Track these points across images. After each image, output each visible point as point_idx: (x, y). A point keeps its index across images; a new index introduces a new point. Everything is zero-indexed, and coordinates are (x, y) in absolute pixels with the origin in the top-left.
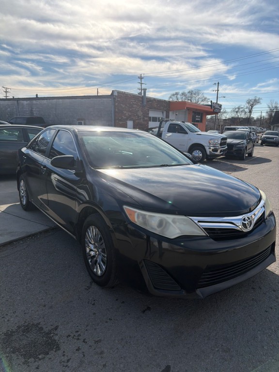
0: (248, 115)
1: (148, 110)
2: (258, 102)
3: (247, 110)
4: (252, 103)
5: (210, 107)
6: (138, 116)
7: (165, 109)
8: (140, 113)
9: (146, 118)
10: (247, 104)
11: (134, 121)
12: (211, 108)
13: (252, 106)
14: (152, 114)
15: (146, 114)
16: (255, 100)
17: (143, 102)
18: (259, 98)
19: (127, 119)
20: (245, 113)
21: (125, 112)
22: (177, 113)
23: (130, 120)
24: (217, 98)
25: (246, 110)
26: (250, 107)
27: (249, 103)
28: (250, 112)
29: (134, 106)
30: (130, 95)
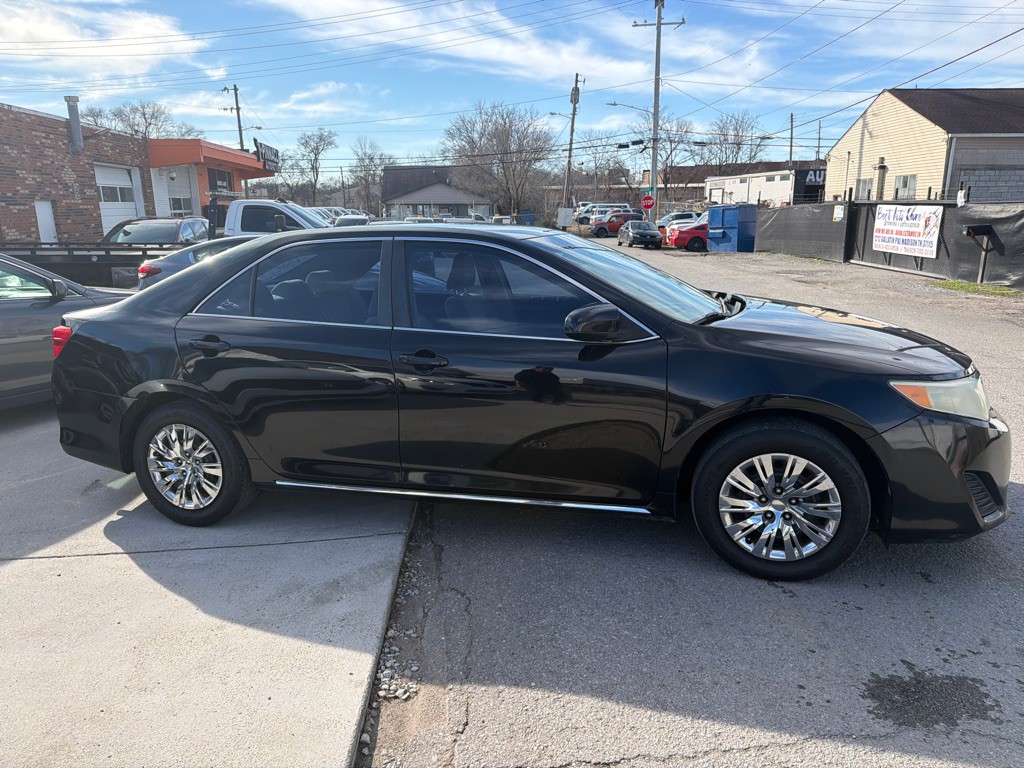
0: (310, 176)
1: (92, 166)
2: (330, 143)
3: (305, 164)
4: (313, 144)
5: (254, 157)
6: (66, 187)
7: (137, 161)
8: (69, 176)
9: (88, 192)
10: (302, 148)
11: (54, 203)
12: (259, 160)
13: (316, 151)
14: (105, 178)
15: (87, 180)
16: (321, 138)
17: (71, 139)
18: (330, 132)
19: (32, 197)
20: (302, 172)
21: (22, 173)
22: (174, 175)
23: (42, 199)
24: (240, 131)
25: (301, 163)
26: (312, 156)
27: (306, 144)
28: (315, 169)
29: (48, 152)
30: (29, 115)
